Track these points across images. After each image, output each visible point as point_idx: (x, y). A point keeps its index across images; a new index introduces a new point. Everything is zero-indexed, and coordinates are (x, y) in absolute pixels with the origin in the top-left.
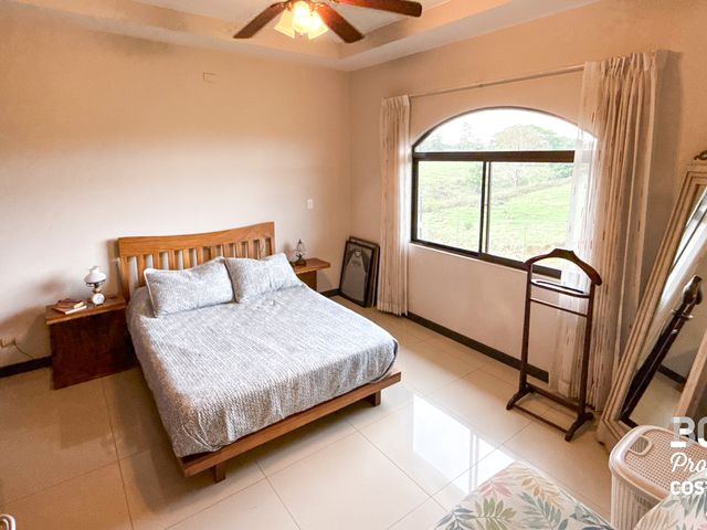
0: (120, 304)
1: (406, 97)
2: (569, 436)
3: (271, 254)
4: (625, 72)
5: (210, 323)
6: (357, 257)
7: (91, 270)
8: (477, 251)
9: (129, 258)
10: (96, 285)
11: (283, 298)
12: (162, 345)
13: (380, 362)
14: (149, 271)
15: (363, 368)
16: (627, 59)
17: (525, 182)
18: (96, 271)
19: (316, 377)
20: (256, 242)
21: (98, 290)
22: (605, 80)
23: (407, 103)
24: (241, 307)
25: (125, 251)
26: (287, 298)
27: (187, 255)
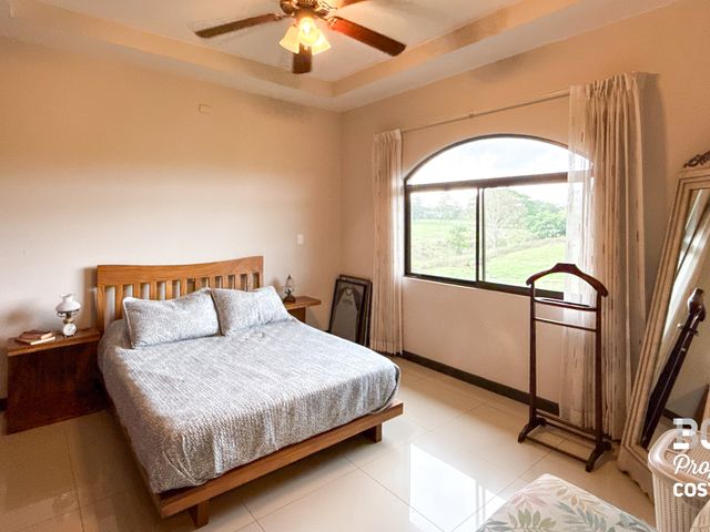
0: (92, 337)
1: (398, 132)
2: (590, 467)
3: (258, 287)
4: (609, 93)
5: (194, 353)
6: (348, 296)
7: (65, 298)
8: (474, 279)
9: (107, 288)
10: (68, 315)
11: (272, 331)
12: (140, 372)
13: (381, 389)
14: (129, 299)
15: (363, 394)
16: (610, 81)
17: (504, 243)
18: (70, 300)
19: (313, 401)
20: (244, 276)
21: (70, 320)
22: (590, 101)
23: (399, 137)
24: (227, 340)
25: (102, 281)
26: (276, 331)
27: (170, 287)
